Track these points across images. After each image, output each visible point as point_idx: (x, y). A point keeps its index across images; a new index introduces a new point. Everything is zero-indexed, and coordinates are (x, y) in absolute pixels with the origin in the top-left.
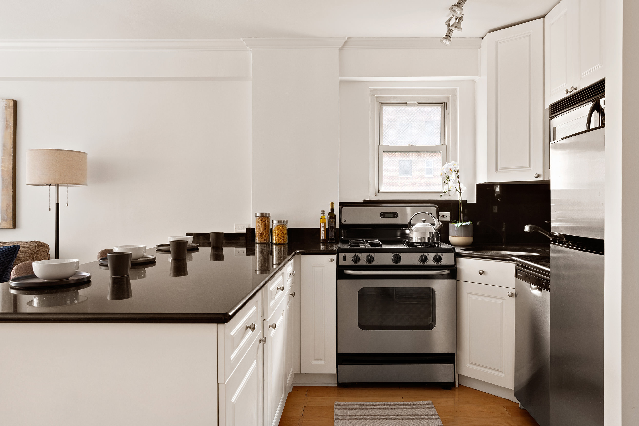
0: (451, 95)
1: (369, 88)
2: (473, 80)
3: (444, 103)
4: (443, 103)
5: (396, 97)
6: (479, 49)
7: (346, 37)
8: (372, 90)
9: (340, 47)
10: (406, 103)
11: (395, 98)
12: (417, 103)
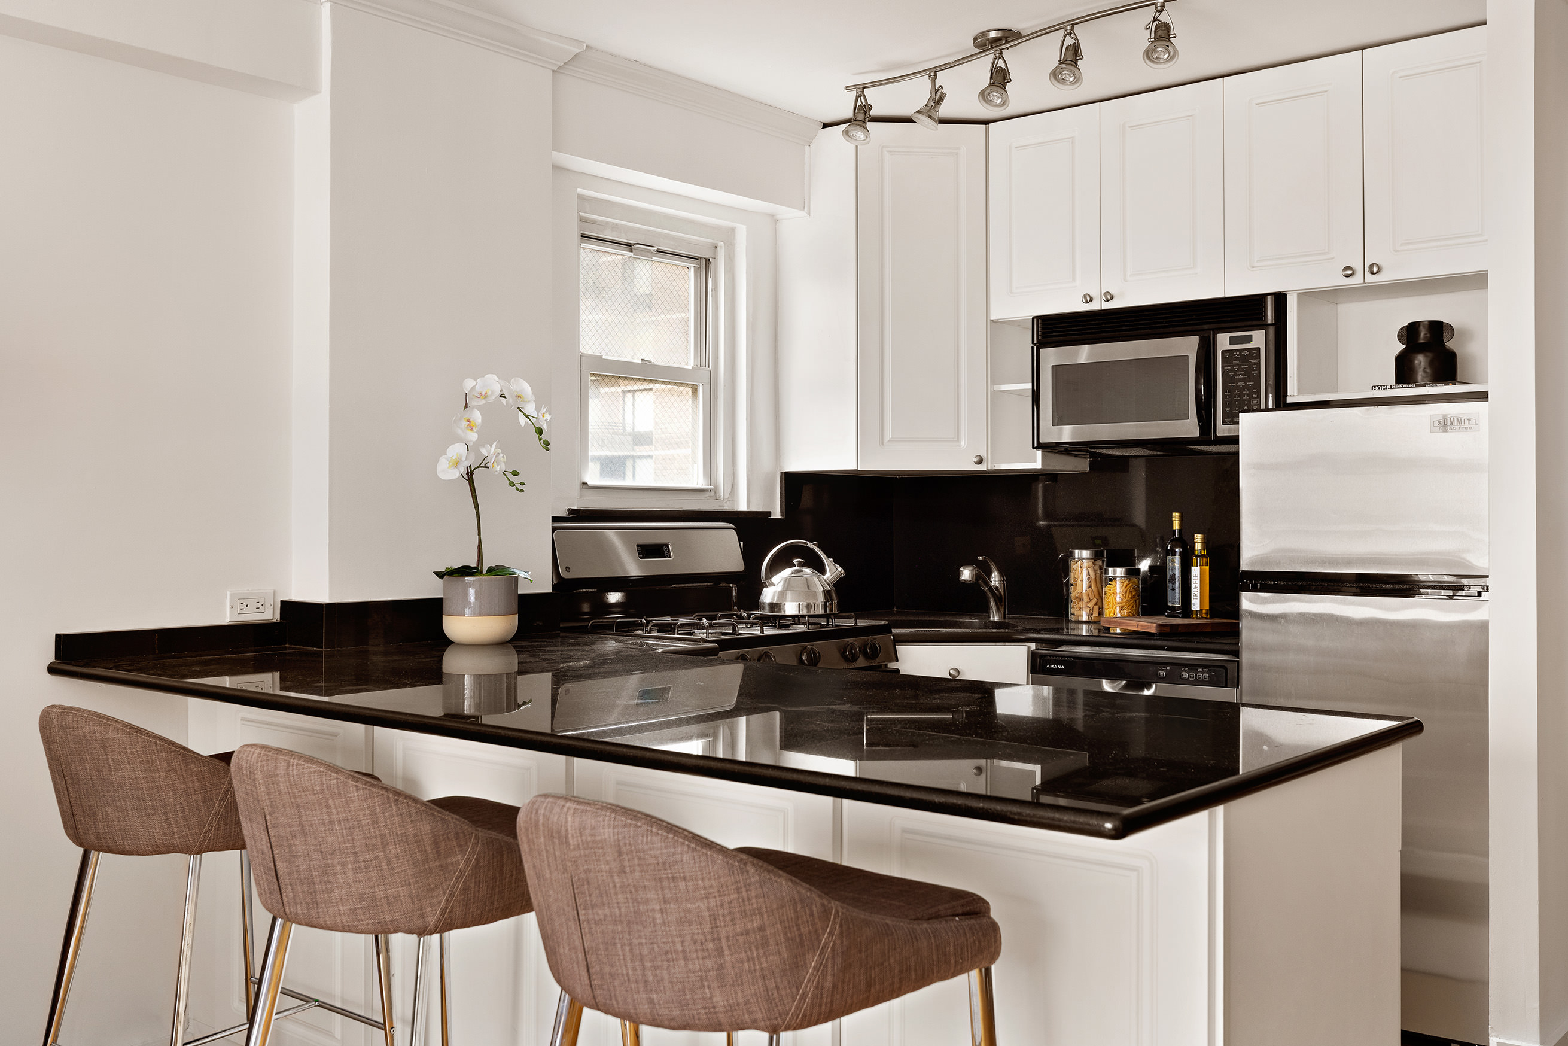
0: (724, 243)
1: (580, 191)
2: (773, 216)
3: (699, 259)
4: (697, 259)
5: (617, 225)
6: (807, 148)
7: (584, 42)
8: (581, 198)
9: (559, 63)
10: (631, 246)
11: (614, 227)
12: (653, 249)
